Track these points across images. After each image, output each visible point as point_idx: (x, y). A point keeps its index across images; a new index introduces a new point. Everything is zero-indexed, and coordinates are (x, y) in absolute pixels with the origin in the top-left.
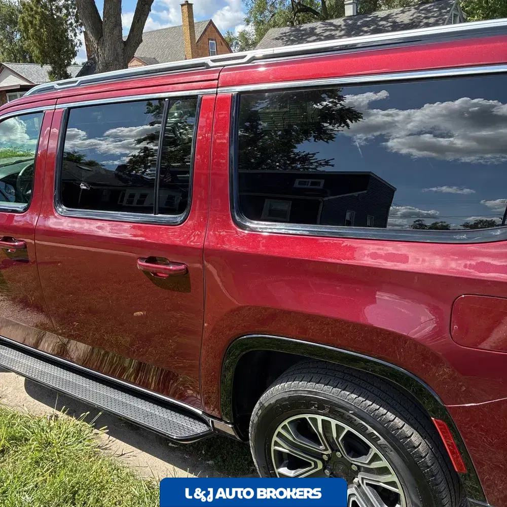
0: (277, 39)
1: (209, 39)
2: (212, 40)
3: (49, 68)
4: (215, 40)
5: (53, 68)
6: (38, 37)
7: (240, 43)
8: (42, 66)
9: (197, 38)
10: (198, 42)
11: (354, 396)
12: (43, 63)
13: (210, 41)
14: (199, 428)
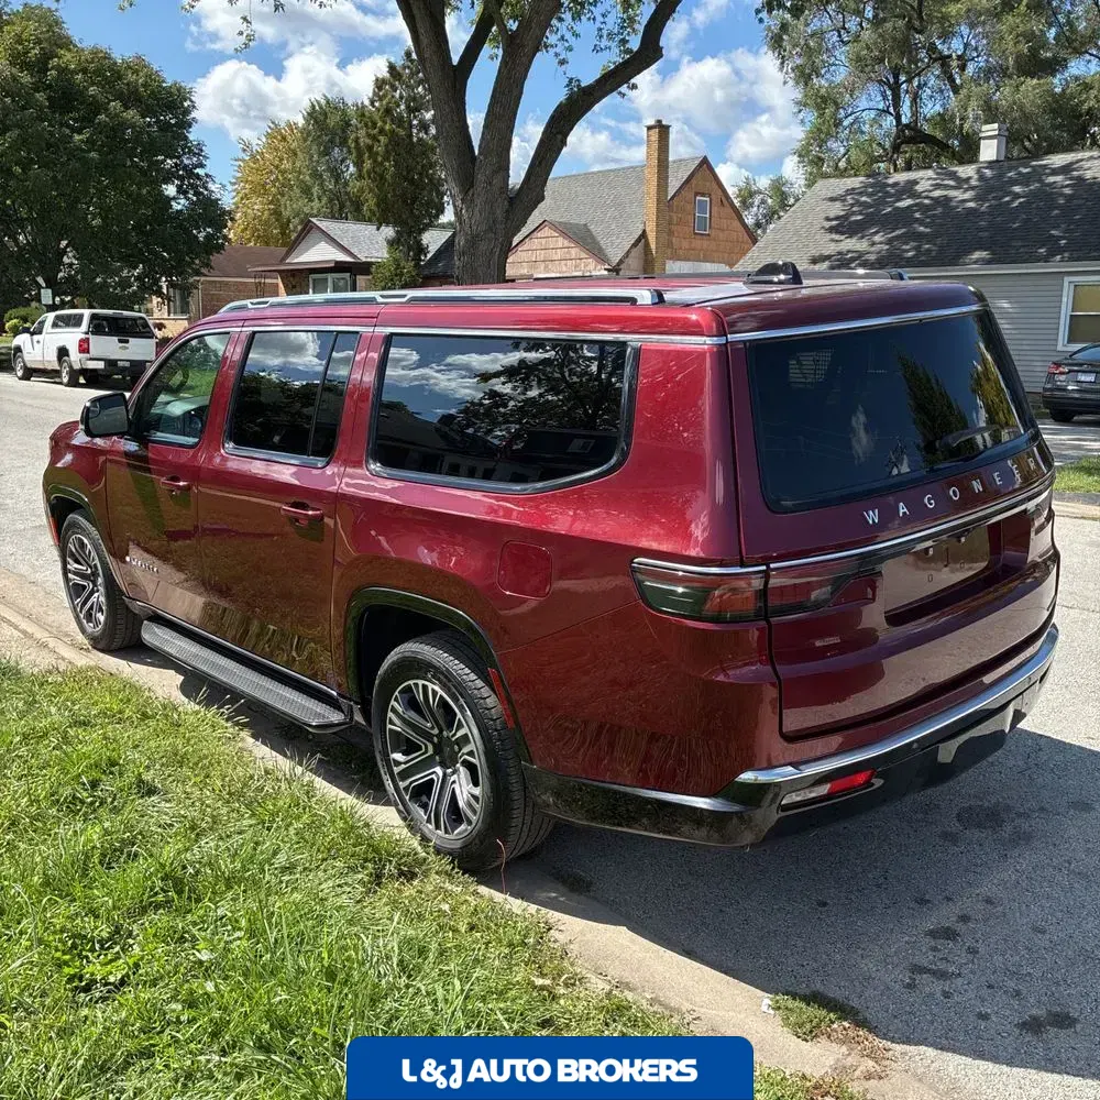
0: (832, 199)
1: (697, 194)
2: (703, 195)
3: (389, 232)
4: (710, 196)
5: (397, 232)
6: (378, 177)
7: (770, 201)
8: (378, 229)
9: (671, 192)
10: (672, 198)
11: (446, 655)
12: (381, 221)
13: (698, 198)
14: (336, 717)
